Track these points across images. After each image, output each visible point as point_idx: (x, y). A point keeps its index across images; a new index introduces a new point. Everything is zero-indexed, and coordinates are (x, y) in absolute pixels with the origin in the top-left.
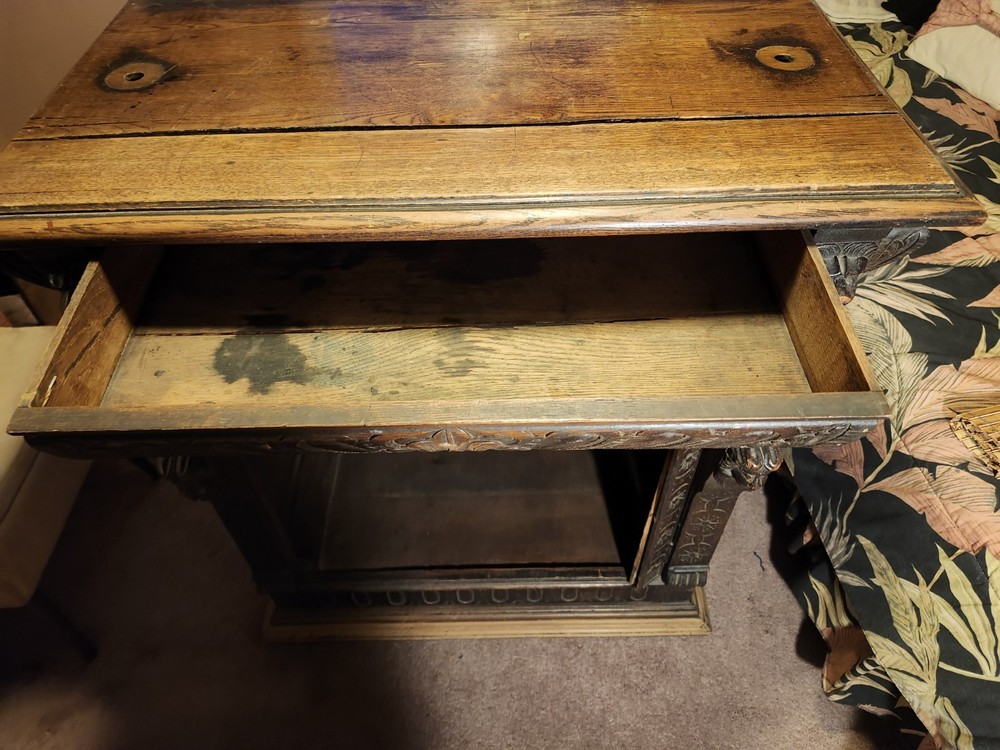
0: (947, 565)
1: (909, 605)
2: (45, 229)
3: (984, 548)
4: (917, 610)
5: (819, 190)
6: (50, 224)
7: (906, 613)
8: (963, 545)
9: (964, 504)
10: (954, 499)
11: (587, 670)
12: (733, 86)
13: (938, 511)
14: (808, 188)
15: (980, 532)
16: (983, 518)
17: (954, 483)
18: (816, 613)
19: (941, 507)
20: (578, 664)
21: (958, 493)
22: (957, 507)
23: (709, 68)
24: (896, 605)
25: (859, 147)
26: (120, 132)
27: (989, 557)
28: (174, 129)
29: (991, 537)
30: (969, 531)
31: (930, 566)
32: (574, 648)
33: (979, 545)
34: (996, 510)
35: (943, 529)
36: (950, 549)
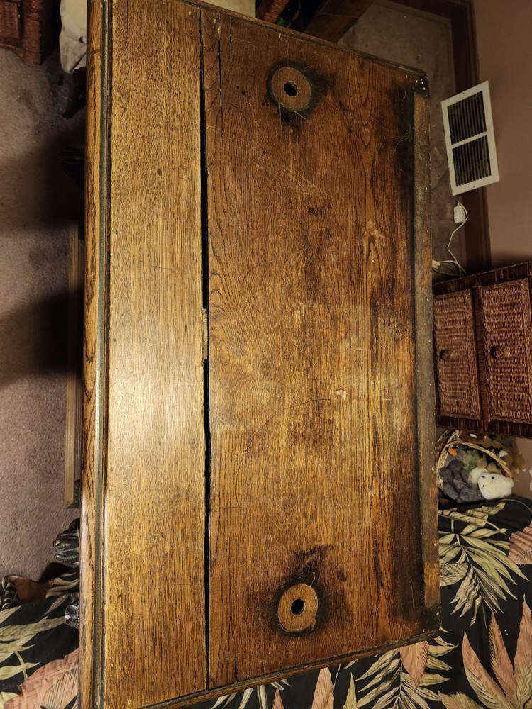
0: (23, 667)
1: (15, 637)
2: (93, 49)
3: (20, 693)
4: (8, 642)
5: (103, 611)
6: (97, 51)
7: (12, 635)
8: (29, 681)
9: (55, 687)
10: (61, 682)
11: (46, 426)
12: (255, 560)
13: (59, 668)
14: (104, 603)
15: (31, 693)
16: (40, 697)
17: (72, 683)
18: (64, 579)
19: (61, 671)
20: (50, 420)
21: (64, 684)
22: (55, 682)
23: (284, 543)
24: (21, 629)
25: (158, 649)
26: (206, 86)
27: (12, 695)
28: (208, 126)
29: (25, 700)
30: (36, 686)
31: (28, 656)
32: (61, 418)
33: (23, 690)
34: (42, 707)
35: (46, 669)
36: (30, 672)
